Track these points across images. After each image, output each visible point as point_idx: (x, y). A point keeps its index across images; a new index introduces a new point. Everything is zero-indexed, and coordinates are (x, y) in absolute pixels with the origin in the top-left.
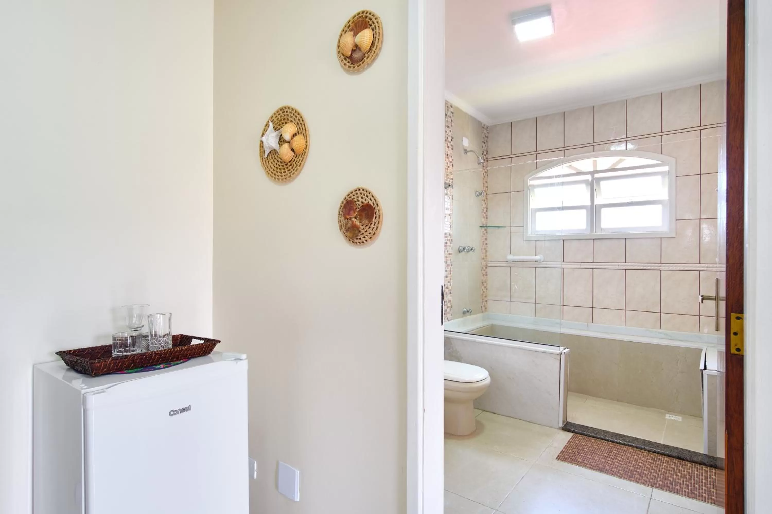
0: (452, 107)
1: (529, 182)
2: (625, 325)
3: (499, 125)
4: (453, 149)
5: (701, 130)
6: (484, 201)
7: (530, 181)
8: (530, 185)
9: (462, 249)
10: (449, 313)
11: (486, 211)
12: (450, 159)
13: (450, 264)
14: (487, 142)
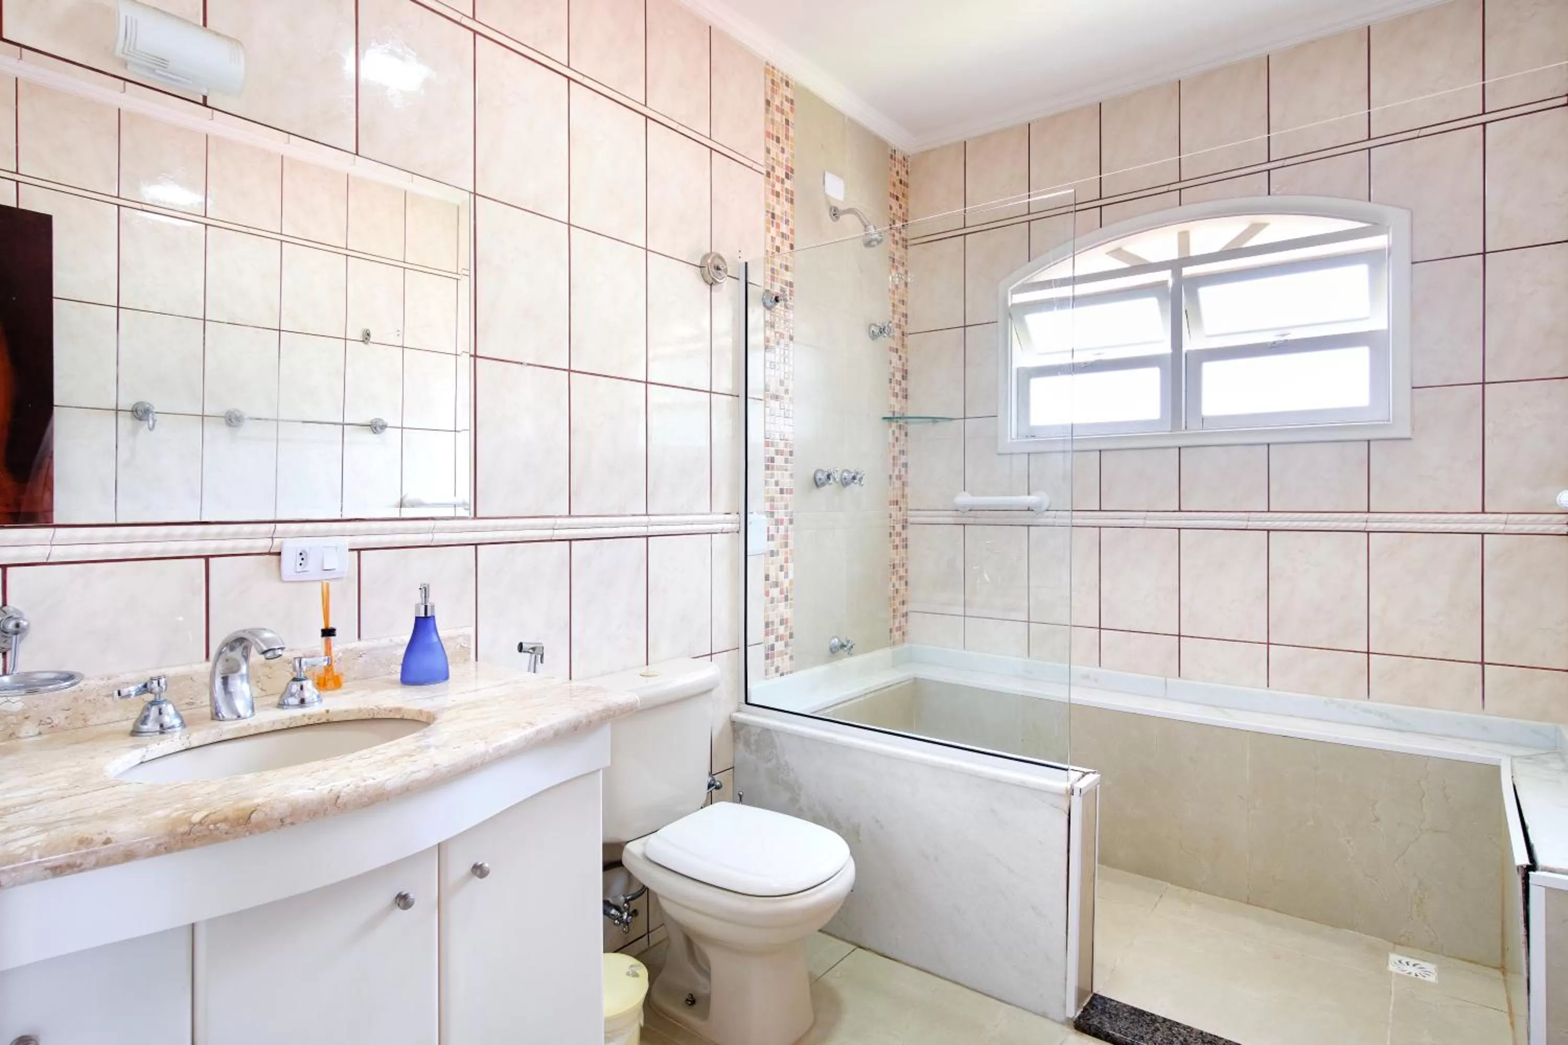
0: (787, 84)
1: (1012, 297)
2: (1268, 686)
3: (934, 150)
4: (792, 201)
5: (1484, 124)
6: (897, 351)
7: (1014, 296)
8: (1013, 305)
9: (824, 477)
10: (782, 654)
11: (904, 378)
12: (784, 229)
13: (786, 519)
14: (903, 195)
